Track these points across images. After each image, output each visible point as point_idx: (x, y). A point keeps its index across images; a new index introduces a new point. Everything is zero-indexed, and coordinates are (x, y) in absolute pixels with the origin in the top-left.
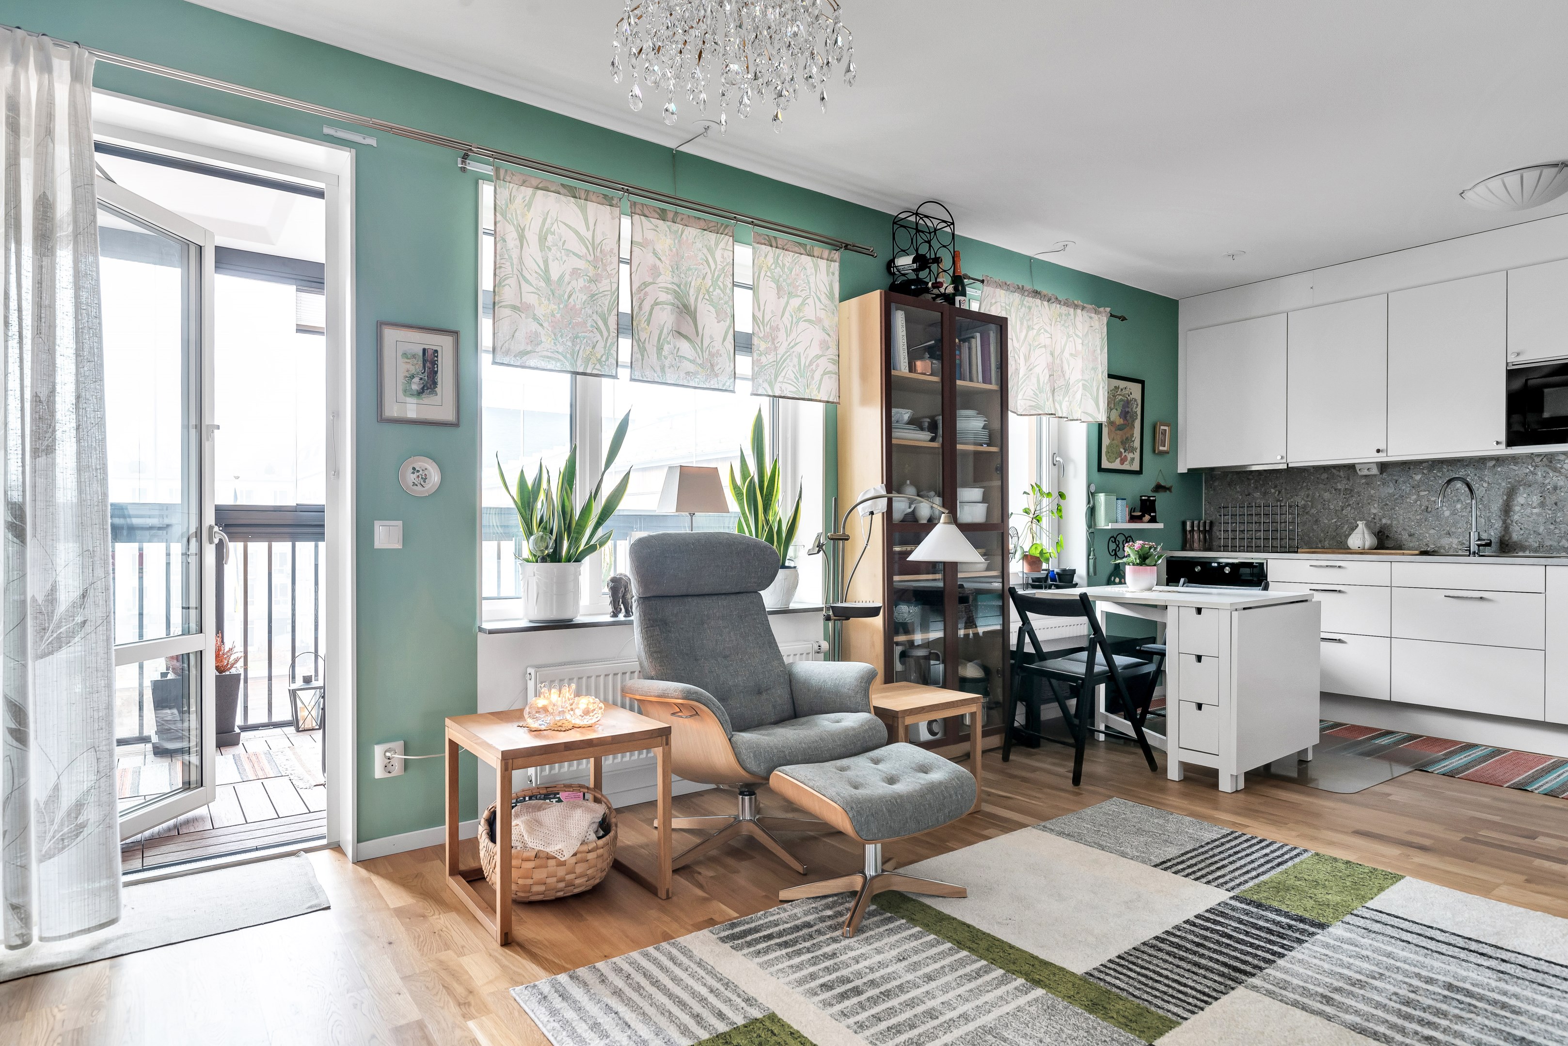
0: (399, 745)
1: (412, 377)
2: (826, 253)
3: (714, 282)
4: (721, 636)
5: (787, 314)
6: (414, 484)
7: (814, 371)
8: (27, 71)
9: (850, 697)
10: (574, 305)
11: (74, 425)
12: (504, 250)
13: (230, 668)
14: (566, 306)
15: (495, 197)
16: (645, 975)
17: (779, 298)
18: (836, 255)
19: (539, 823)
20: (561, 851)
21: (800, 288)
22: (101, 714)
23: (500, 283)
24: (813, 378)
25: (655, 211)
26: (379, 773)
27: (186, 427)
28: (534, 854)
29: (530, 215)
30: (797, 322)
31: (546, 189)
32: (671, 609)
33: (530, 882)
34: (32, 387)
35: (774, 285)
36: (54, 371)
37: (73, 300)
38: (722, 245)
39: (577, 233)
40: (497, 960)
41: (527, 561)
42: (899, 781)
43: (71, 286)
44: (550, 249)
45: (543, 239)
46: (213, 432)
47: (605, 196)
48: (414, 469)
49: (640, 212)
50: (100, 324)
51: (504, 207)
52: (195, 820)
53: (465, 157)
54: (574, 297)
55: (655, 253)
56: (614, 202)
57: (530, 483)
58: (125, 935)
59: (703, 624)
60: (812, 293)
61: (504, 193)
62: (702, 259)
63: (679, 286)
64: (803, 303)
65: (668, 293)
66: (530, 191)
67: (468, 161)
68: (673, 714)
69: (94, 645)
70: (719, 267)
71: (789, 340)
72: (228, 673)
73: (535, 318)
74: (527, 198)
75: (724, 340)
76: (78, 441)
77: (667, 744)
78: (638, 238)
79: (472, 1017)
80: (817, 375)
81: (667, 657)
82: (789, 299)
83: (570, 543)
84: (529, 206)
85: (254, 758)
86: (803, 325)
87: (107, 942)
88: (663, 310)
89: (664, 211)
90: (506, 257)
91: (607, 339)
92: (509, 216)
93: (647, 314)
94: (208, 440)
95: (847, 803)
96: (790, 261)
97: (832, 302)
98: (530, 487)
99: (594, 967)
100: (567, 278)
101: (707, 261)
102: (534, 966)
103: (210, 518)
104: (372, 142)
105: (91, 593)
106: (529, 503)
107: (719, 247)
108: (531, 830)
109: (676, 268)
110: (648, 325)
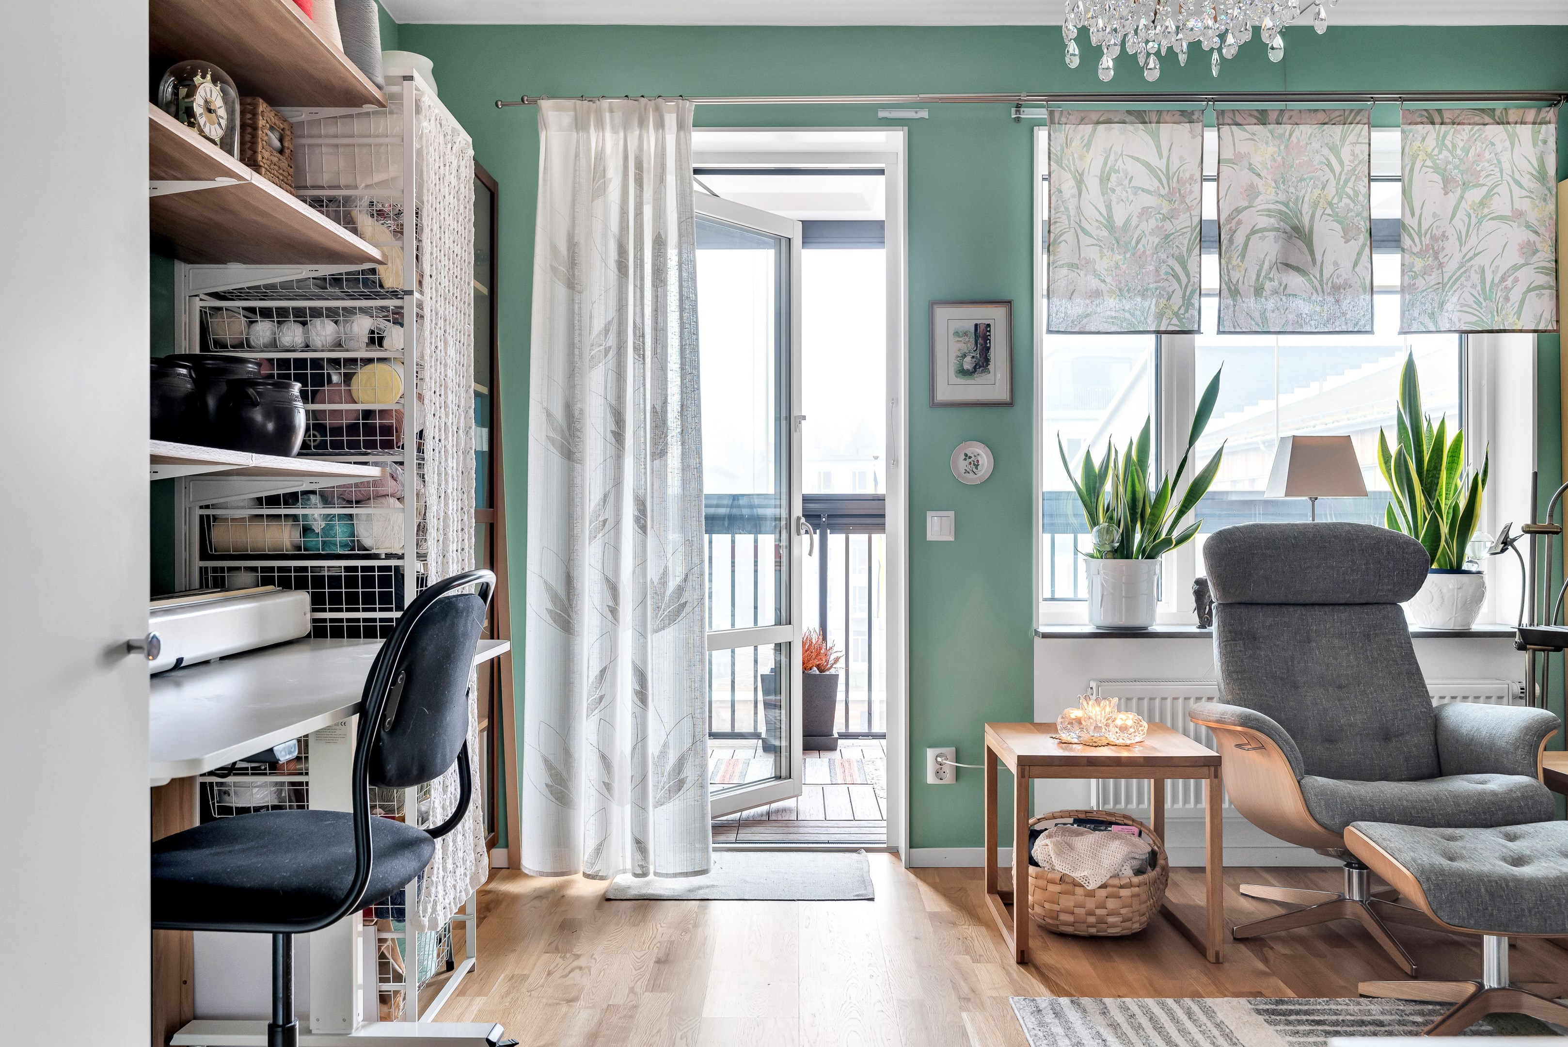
0: (950, 751)
1: (964, 356)
2: (1531, 115)
3: (1340, 193)
4: (1335, 658)
5: (1461, 214)
6: (966, 472)
7: (1508, 290)
8: (648, 132)
9: (1507, 753)
10: (1144, 252)
11: (679, 430)
12: (1060, 202)
13: (829, 669)
14: (1134, 254)
15: (1049, 144)
16: (1151, 1019)
17: (1446, 193)
18: (1550, 114)
19: (1071, 847)
20: (1086, 878)
21: (1483, 174)
22: (696, 685)
23: (1055, 240)
24: (1507, 299)
25: (1251, 115)
26: (931, 778)
27: (778, 419)
28: (1059, 877)
29: (1089, 157)
30: (1479, 223)
31: (1109, 122)
32: (1260, 619)
33: (1057, 908)
34: (651, 400)
35: (1437, 178)
36: (666, 384)
37: (679, 321)
38: (1352, 138)
39: (1147, 165)
40: (1008, 973)
41: (1092, 556)
42: (1529, 863)
43: (677, 309)
44: (1113, 191)
45: (1104, 179)
46: (800, 423)
47: (1183, 113)
48: (966, 455)
49: (1230, 121)
50: (697, 339)
51: (1059, 154)
52: (784, 810)
53: (1018, 106)
54: (1143, 241)
55: (1251, 169)
56: (1195, 117)
57: (1097, 463)
58: (713, 886)
59: (1309, 641)
60: (1505, 177)
61: (1060, 137)
62: (1321, 163)
63: (1287, 205)
64: (1489, 195)
65: (1269, 216)
66: (1089, 128)
67: (1022, 109)
68: (1238, 746)
69: (692, 624)
70: (1346, 168)
71: (1465, 250)
72: (827, 673)
73: (1096, 274)
74: (1086, 138)
75: (1356, 264)
76: (683, 444)
77: (1216, 776)
78: (1227, 154)
79: (967, 1010)
80: (1515, 296)
81: (1250, 678)
82: (1463, 192)
83: (1143, 536)
84: (1088, 146)
85: (846, 765)
86: (1487, 225)
87: (700, 888)
88: (1263, 239)
89: (1264, 112)
90: (1062, 209)
91: (1186, 286)
92: (1065, 162)
93: (1240, 248)
94: (796, 431)
95: (1423, 872)
96: (1466, 137)
97: (1543, 184)
98: (1097, 472)
99: (1101, 1001)
100: (1134, 221)
101: (1329, 165)
102: (1042, 987)
103: (798, 510)
104: (924, 114)
105: (690, 577)
106: (1094, 488)
107: (1347, 142)
108: (1060, 853)
109: (1281, 180)
110: (1242, 261)
